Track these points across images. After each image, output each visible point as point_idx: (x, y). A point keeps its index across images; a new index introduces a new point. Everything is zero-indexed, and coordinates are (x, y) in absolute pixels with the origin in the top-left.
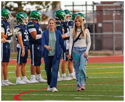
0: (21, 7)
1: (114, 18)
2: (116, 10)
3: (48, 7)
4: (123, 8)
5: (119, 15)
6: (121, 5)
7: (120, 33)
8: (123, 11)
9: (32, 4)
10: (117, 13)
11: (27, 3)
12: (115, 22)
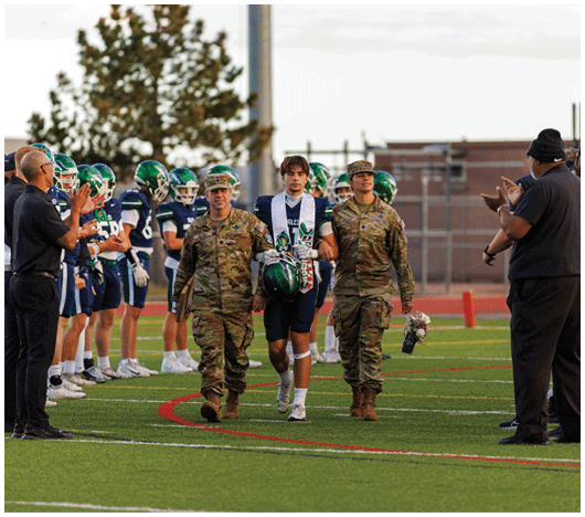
0: (161, 153)
1: (425, 190)
2: (432, 169)
3: (238, 155)
4: (450, 161)
5: (438, 183)
6: (445, 153)
7: (442, 233)
8: (449, 171)
9: (193, 145)
10: (432, 175)
11: (180, 143)
12: (427, 200)
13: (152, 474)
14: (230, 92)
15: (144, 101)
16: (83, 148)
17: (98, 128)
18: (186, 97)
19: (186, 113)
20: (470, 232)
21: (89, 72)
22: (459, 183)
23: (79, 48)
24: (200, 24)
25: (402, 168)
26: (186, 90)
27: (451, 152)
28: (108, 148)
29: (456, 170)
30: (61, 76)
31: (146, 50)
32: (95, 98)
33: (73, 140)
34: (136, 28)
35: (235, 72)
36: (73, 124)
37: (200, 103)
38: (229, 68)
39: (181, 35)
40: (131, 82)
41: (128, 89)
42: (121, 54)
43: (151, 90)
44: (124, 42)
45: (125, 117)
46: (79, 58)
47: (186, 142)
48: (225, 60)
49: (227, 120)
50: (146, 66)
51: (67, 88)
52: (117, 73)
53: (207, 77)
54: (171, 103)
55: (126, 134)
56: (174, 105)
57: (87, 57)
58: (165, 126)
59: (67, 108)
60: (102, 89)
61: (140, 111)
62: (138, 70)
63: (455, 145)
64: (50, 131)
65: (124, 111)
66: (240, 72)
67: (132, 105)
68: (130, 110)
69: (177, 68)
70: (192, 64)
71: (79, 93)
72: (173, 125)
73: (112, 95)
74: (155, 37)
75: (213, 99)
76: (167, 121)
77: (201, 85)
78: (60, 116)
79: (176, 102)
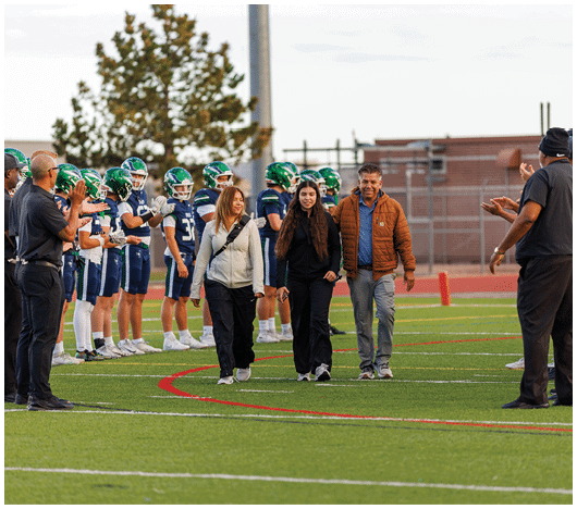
0: (172, 153)
1: (409, 182)
2: (415, 163)
3: (241, 153)
4: (431, 156)
5: (420, 175)
6: (427, 149)
7: (425, 220)
8: (431, 164)
9: (200, 145)
10: (415, 169)
11: (189, 144)
12: (411, 191)
13: (146, 441)
14: (233, 97)
15: (156, 106)
16: (102, 149)
17: (115, 131)
18: (194, 101)
19: (194, 116)
20: (450, 219)
21: (106, 81)
22: (439, 175)
23: (97, 59)
24: (205, 36)
25: (389, 163)
26: (193, 95)
27: (433, 147)
28: (124, 149)
29: (437, 164)
30: (81, 85)
31: (157, 60)
32: (113, 104)
33: (93, 143)
34: (147, 40)
35: (237, 78)
36: (93, 128)
37: (207, 107)
38: (232, 75)
39: (189, 46)
40: (145, 89)
41: (142, 95)
42: (135, 64)
43: (162, 96)
44: (137, 53)
45: (139, 121)
46: (97, 68)
47: (194, 143)
48: (228, 68)
49: (230, 122)
50: (158, 74)
51: (86, 95)
52: (132, 81)
53: (212, 84)
54: (180, 108)
55: (141, 136)
56: (183, 110)
57: (105, 67)
58: (175, 129)
59: (87, 114)
60: (118, 95)
61: (153, 115)
62: (150, 78)
63: (436, 142)
64: (73, 134)
65: (138, 115)
66: (242, 79)
67: (145, 111)
68: (144, 114)
69: (185, 76)
70: (199, 72)
71: (97, 100)
72: (182, 128)
73: (127, 101)
74: (165, 49)
75: (219, 102)
76: (177, 124)
77: (207, 90)
78: (81, 121)
79: (185, 107)
